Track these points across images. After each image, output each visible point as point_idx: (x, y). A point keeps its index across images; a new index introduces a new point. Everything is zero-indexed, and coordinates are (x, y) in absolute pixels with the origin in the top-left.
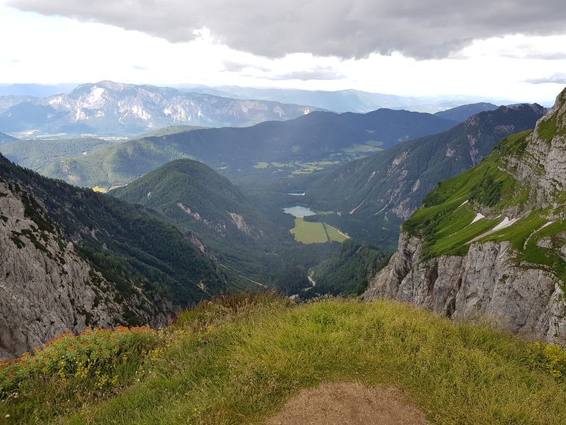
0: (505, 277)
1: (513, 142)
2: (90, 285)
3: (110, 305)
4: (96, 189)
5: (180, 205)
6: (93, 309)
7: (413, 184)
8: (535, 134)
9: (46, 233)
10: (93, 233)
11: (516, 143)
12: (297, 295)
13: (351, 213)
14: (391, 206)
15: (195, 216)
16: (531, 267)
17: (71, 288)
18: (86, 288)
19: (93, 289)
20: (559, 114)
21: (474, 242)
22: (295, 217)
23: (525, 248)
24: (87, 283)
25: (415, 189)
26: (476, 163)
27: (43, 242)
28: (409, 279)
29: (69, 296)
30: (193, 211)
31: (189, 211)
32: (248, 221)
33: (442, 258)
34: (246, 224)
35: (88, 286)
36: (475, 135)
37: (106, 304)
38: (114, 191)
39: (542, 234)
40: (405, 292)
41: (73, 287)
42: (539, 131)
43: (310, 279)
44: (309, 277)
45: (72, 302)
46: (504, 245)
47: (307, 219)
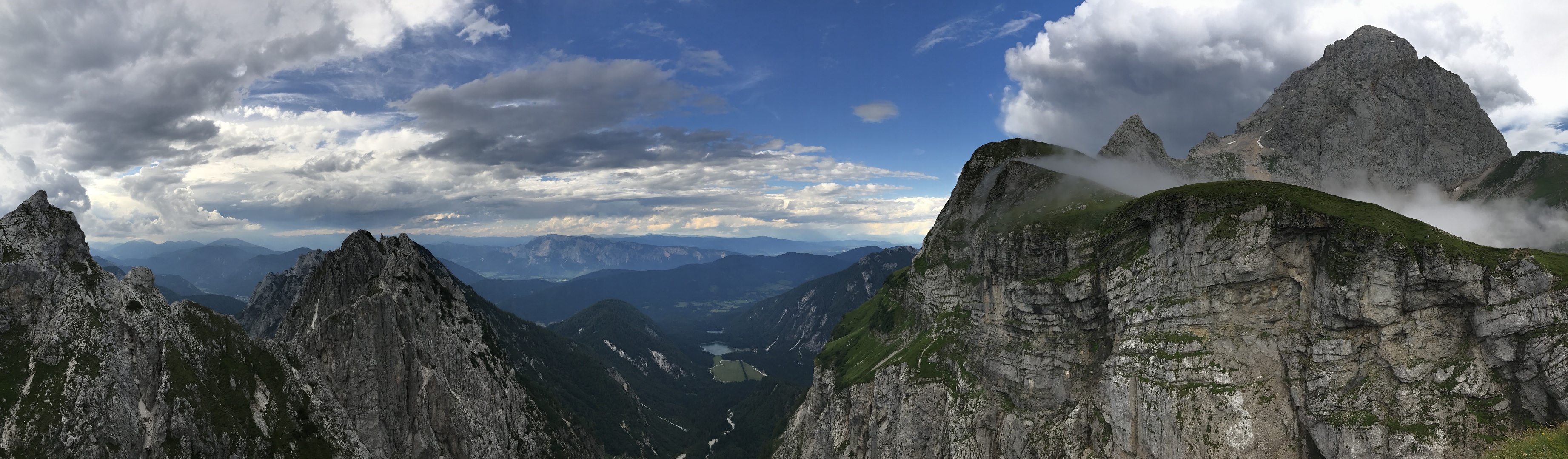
0: (908, 396)
1: (897, 277)
2: (524, 412)
3: (540, 434)
4: (538, 324)
5: (607, 342)
6: (525, 436)
7: (822, 318)
8: (913, 270)
9: (496, 357)
10: (532, 362)
11: (900, 277)
12: (717, 440)
13: (767, 350)
14: (804, 341)
15: (620, 353)
16: (927, 382)
17: (508, 412)
18: (521, 414)
19: (527, 416)
20: (927, 253)
21: (879, 368)
22: (714, 356)
23: (919, 366)
24: (522, 409)
25: (823, 323)
26: (872, 296)
27: (492, 365)
28: (827, 413)
29: (506, 419)
30: (618, 348)
31: (614, 348)
32: (668, 359)
33: (853, 387)
34: (667, 362)
35: (523, 413)
36: (868, 272)
37: (537, 433)
38: (553, 326)
39: (930, 351)
40: (824, 427)
41: (511, 411)
42: (915, 266)
43: (730, 422)
44: (728, 419)
45: (508, 425)
46: (903, 367)
47: (725, 357)
